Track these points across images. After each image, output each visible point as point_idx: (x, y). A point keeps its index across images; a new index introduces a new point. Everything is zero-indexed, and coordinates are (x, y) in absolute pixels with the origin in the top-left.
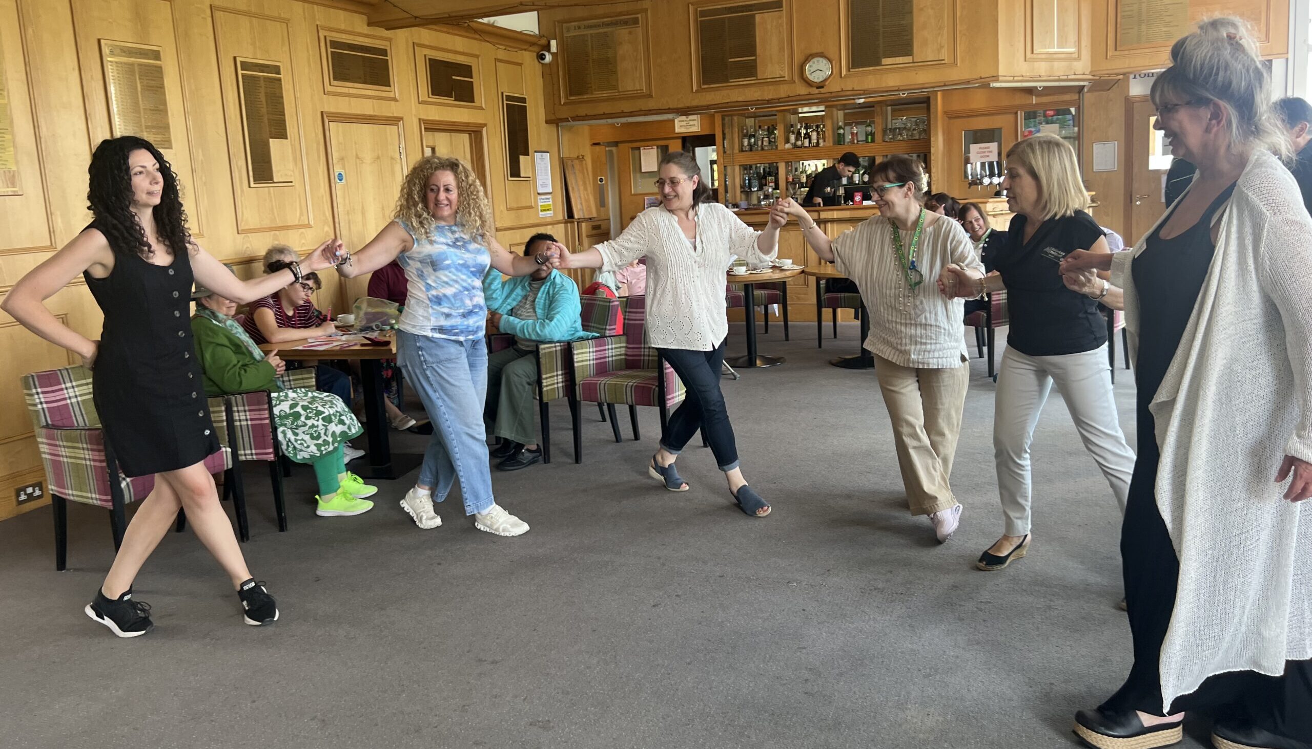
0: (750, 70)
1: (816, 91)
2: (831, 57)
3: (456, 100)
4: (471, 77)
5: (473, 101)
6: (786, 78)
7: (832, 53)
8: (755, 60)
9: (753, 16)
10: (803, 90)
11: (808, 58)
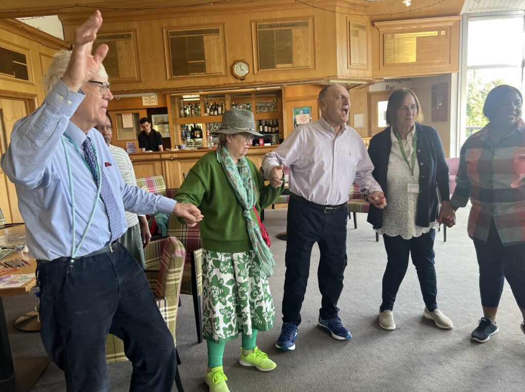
0: (201, 68)
1: (240, 82)
2: (249, 63)
3: (16, 77)
4: (26, 63)
5: (28, 79)
6: (223, 74)
7: (249, 60)
8: (204, 62)
9: (202, 37)
10: (232, 81)
11: (235, 62)
